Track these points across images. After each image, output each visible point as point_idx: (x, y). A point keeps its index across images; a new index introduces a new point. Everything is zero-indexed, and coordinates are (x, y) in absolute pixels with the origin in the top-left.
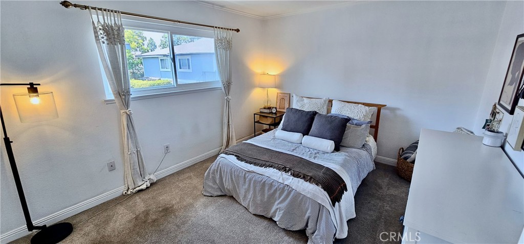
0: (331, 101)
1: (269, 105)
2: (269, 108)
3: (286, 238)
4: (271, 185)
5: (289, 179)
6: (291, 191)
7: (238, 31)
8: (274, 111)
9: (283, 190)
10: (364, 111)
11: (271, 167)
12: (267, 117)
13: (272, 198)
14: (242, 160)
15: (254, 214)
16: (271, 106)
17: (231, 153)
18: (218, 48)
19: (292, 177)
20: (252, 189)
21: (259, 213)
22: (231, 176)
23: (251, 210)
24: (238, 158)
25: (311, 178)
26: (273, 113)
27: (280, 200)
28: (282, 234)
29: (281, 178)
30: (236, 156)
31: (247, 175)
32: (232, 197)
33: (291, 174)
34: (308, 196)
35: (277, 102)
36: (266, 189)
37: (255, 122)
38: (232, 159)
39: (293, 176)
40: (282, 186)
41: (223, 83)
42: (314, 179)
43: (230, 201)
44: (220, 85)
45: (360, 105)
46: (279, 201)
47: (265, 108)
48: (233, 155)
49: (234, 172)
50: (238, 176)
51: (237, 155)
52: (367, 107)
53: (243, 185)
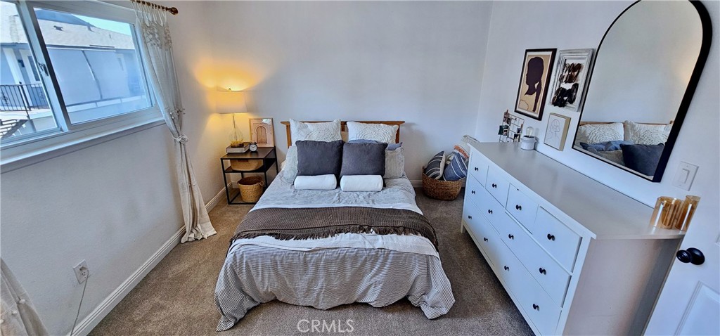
0: (344, 124)
1: (239, 140)
2: (241, 146)
3: (390, 316)
4: (356, 257)
5: (378, 240)
6: (388, 255)
7: (174, 11)
8: (253, 148)
9: (376, 257)
10: (390, 131)
11: (340, 232)
12: (247, 160)
13: (359, 275)
14: (288, 238)
15: (327, 310)
16: (243, 141)
17: (260, 232)
18: (149, 44)
19: (380, 236)
20: (322, 274)
21: (337, 303)
22: (275, 269)
23: (322, 305)
24: (278, 236)
25: (404, 228)
26: (252, 152)
27: (373, 272)
28: (382, 315)
29: (367, 243)
30: (270, 235)
31: (309, 257)
32: (275, 301)
33: (376, 233)
34: (413, 251)
35: (251, 134)
36: (348, 265)
37: (224, 172)
38: (267, 242)
39: (380, 234)
40: (373, 253)
41: (169, 111)
42: (410, 229)
43: (275, 309)
44: (164, 116)
45: (381, 124)
46: (371, 275)
47: (233, 147)
48: (264, 234)
49: (282, 261)
50: (290, 264)
51: (270, 232)
52: (390, 127)
53: (302, 275)
